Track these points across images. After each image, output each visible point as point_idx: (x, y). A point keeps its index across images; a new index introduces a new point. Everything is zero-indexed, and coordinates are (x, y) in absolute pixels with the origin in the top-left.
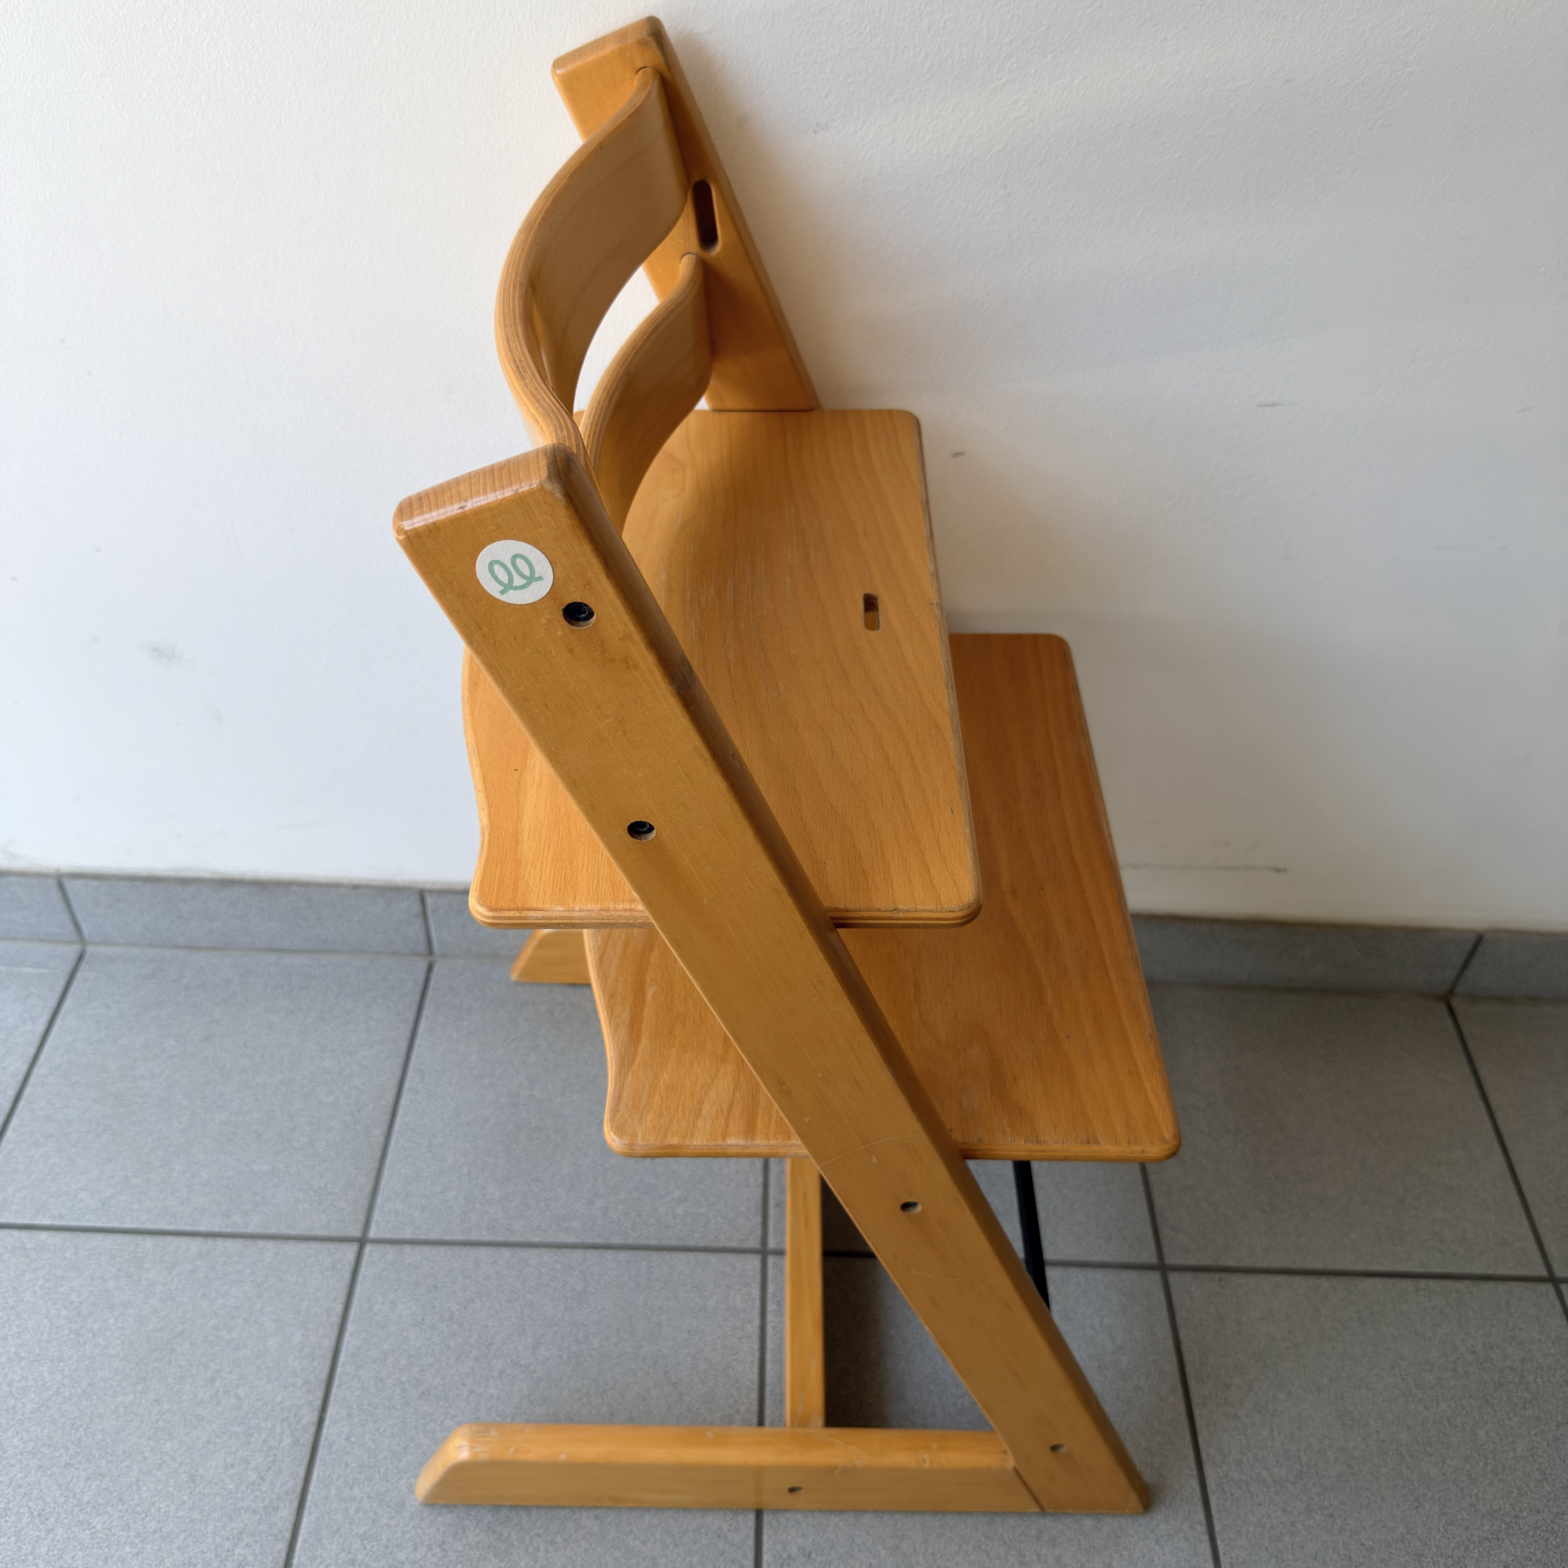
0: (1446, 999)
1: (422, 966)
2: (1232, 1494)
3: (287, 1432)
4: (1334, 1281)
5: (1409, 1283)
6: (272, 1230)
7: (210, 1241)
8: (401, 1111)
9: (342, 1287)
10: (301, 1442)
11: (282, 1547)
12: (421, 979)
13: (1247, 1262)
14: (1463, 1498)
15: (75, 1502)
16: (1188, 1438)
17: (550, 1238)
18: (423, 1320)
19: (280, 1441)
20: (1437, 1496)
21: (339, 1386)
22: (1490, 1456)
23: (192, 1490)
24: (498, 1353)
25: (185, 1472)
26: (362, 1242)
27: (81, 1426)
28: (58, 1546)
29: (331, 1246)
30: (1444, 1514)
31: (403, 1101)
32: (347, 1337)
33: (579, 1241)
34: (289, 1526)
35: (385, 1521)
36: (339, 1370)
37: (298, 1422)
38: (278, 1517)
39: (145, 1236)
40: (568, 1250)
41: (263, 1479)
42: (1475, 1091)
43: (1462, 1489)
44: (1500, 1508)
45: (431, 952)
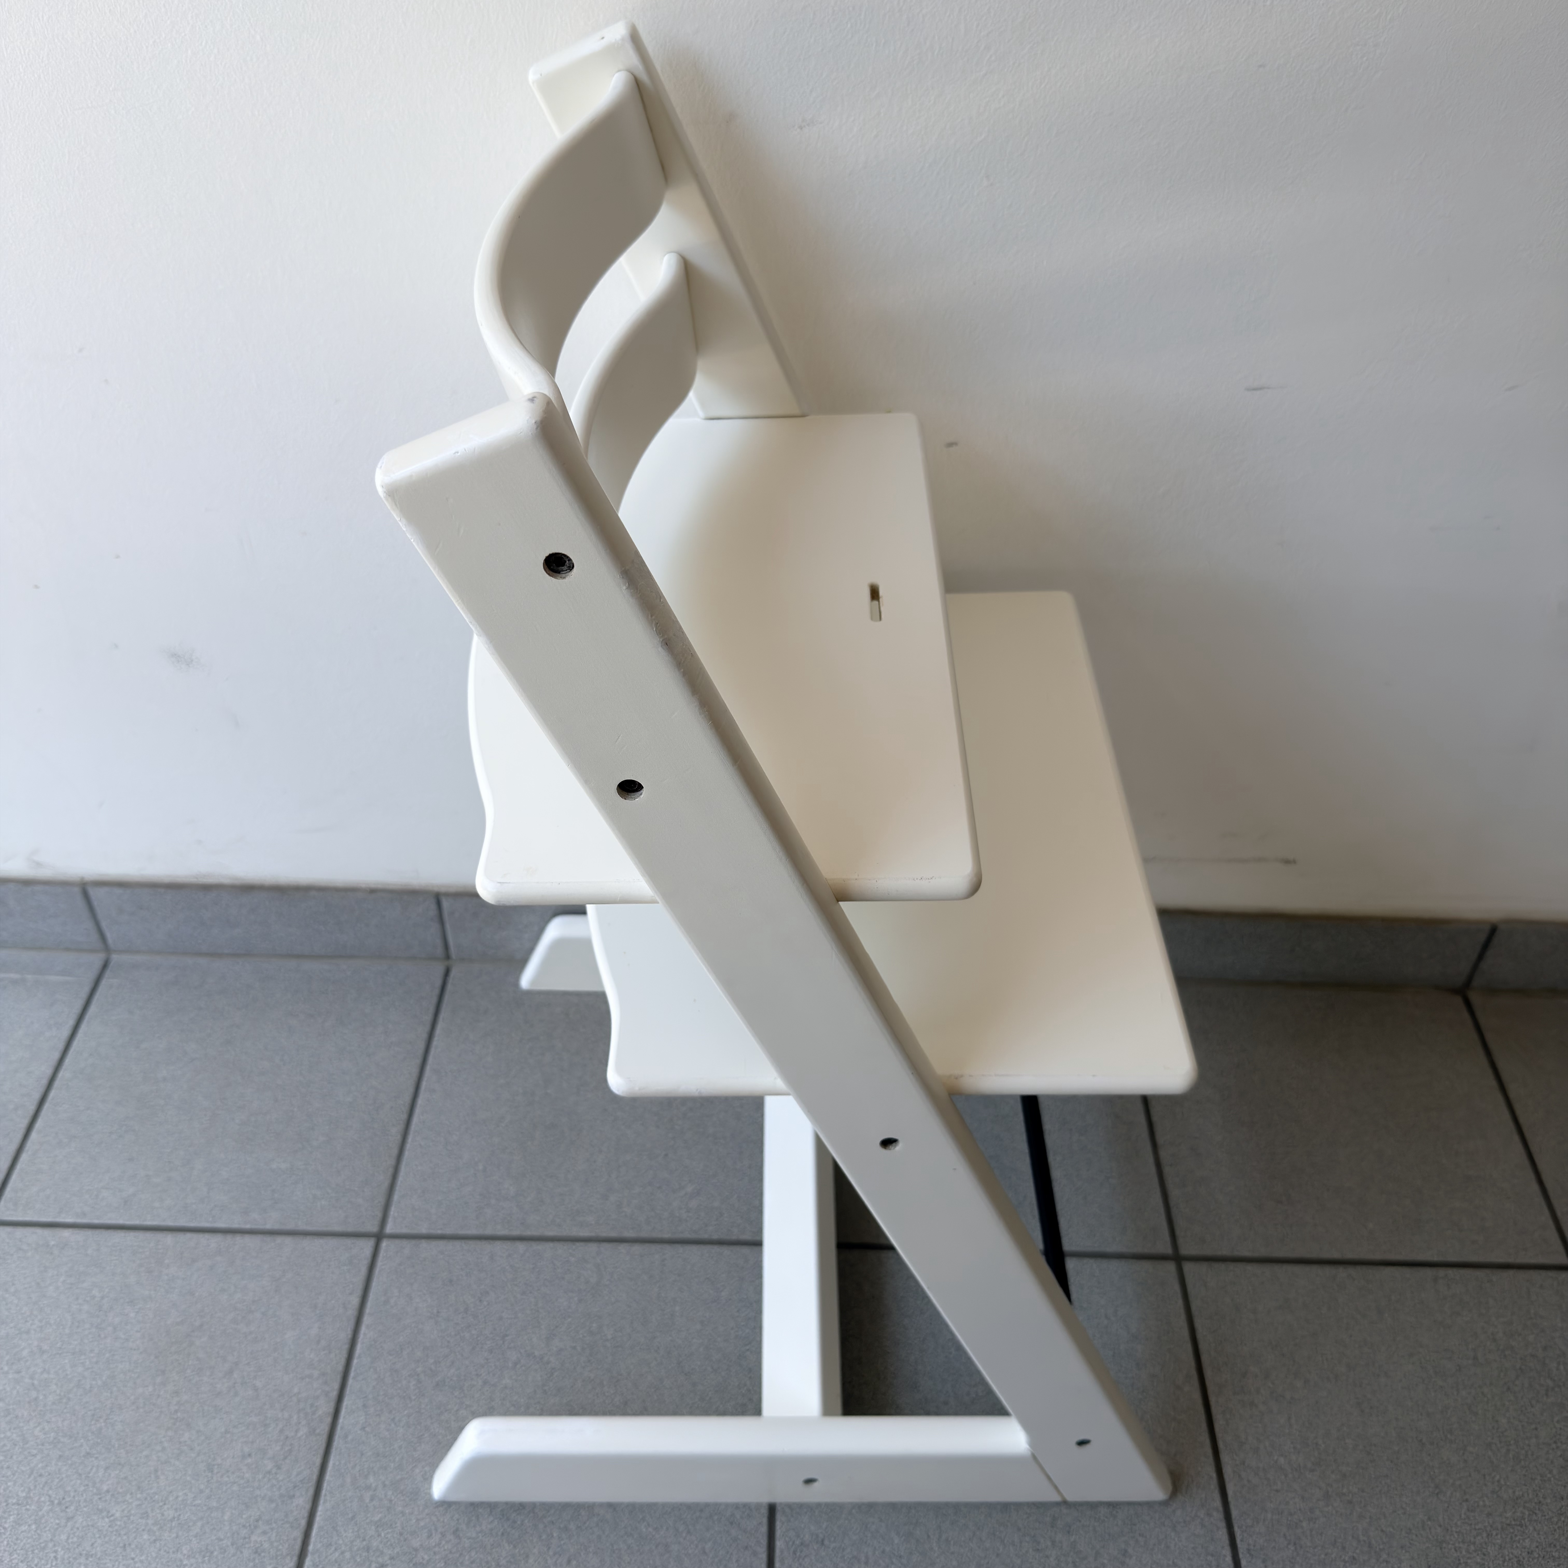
0: (1462, 991)
1: (439, 969)
2: (1249, 1481)
3: (304, 1422)
4: (1352, 1271)
5: (1429, 1272)
6: (290, 1226)
7: (229, 1238)
8: (418, 1111)
9: (359, 1280)
10: (318, 1431)
11: (298, 1534)
12: (438, 983)
13: (1263, 1252)
14: (1486, 1485)
15: (95, 1491)
16: (1204, 1426)
17: (565, 1232)
18: (438, 1312)
19: (297, 1431)
20: (1458, 1483)
21: (354, 1378)
22: (1512, 1442)
23: (210, 1479)
24: (512, 1345)
25: (202, 1462)
26: (379, 1237)
27: (100, 1417)
28: (76, 1534)
29: (349, 1241)
30: (1467, 1500)
31: (420, 1101)
32: (363, 1331)
33: (593, 1234)
34: (305, 1513)
35: (400, 1508)
36: (355, 1361)
37: (314, 1413)
38: (294, 1504)
39: (165, 1232)
40: (582, 1244)
41: (279, 1467)
42: (1494, 1083)
43: (1484, 1475)
44: (1523, 1495)
45: (448, 957)
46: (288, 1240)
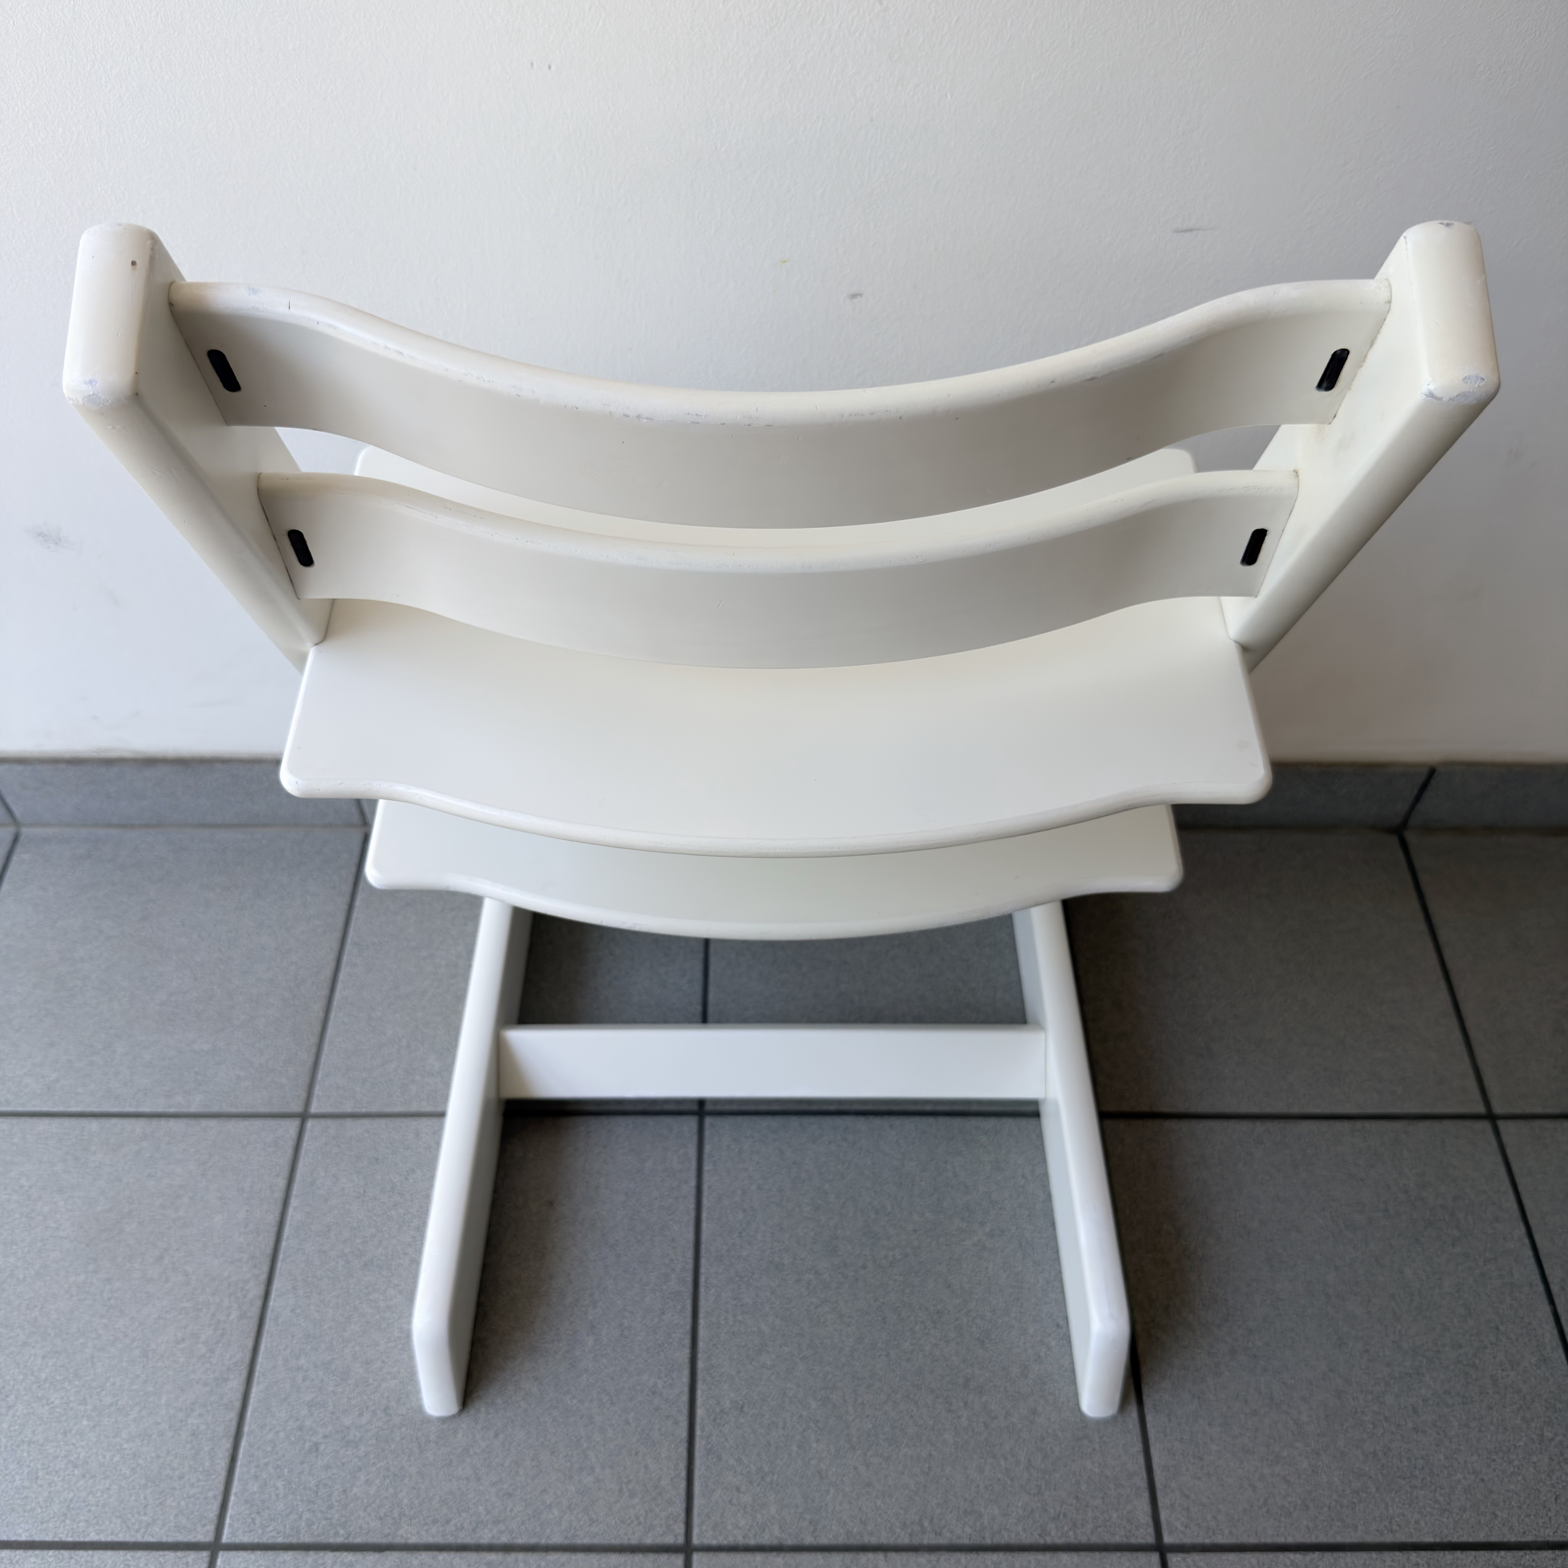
0: (1399, 831)
1: (355, 837)
3: (235, 1306)
6: (215, 1109)
7: (154, 1122)
9: (284, 1161)
12: (356, 849)
14: (1387, 1335)
18: (365, 1192)
20: (1360, 1334)
22: (1416, 1293)
23: (145, 1364)
28: (18, 1422)
29: (273, 1122)
31: (341, 976)
32: (290, 1211)
35: (331, 1388)
36: (284, 1244)
38: (228, 1387)
41: (212, 1352)
42: (1423, 927)
43: (1386, 1326)
44: (1422, 1345)
45: (365, 822)
46: (213, 1123)
